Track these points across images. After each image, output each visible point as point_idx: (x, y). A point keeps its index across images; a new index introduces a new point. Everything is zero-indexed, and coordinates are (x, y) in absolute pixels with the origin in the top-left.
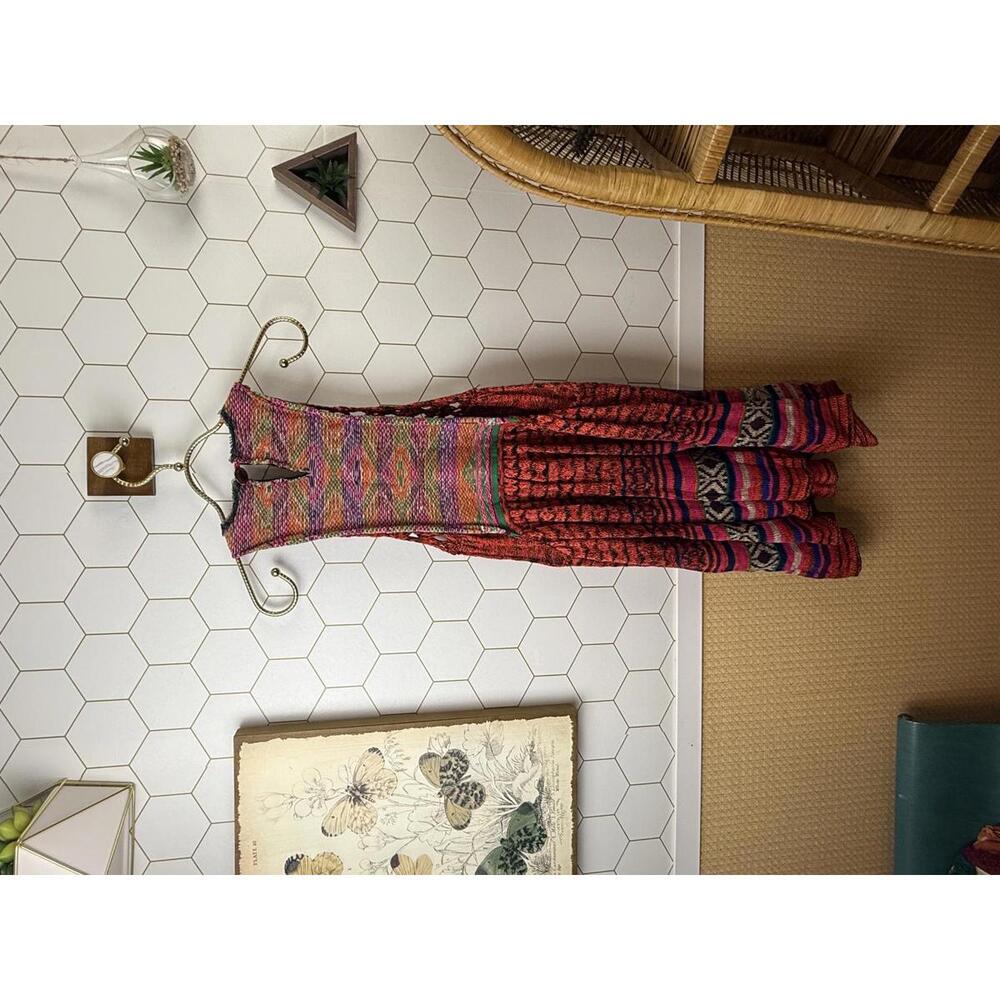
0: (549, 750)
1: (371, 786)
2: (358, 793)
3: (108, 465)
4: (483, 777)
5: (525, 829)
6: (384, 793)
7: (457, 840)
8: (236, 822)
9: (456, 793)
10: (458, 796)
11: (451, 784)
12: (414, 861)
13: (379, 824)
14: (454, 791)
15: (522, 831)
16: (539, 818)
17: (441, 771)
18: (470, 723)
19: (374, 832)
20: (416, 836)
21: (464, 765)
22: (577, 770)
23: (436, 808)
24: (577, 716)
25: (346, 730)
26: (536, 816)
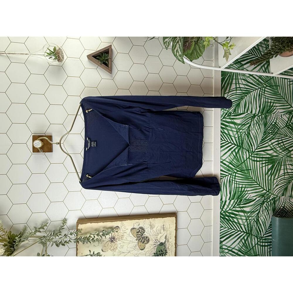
0: (168, 227)
1: (116, 237)
3: (38, 144)
4: (149, 235)
5: (161, 250)
6: (120, 239)
7: (141, 253)
8: (77, 247)
9: (141, 239)
10: (142, 240)
11: (139, 237)
13: (118, 248)
14: (140, 239)
15: (160, 251)
16: (165, 247)
17: (137, 233)
18: (145, 219)
19: (117, 251)
20: (129, 252)
21: (144, 231)
22: (176, 233)
23: (135, 244)
24: (177, 217)
25: (109, 221)
26: (164, 246)
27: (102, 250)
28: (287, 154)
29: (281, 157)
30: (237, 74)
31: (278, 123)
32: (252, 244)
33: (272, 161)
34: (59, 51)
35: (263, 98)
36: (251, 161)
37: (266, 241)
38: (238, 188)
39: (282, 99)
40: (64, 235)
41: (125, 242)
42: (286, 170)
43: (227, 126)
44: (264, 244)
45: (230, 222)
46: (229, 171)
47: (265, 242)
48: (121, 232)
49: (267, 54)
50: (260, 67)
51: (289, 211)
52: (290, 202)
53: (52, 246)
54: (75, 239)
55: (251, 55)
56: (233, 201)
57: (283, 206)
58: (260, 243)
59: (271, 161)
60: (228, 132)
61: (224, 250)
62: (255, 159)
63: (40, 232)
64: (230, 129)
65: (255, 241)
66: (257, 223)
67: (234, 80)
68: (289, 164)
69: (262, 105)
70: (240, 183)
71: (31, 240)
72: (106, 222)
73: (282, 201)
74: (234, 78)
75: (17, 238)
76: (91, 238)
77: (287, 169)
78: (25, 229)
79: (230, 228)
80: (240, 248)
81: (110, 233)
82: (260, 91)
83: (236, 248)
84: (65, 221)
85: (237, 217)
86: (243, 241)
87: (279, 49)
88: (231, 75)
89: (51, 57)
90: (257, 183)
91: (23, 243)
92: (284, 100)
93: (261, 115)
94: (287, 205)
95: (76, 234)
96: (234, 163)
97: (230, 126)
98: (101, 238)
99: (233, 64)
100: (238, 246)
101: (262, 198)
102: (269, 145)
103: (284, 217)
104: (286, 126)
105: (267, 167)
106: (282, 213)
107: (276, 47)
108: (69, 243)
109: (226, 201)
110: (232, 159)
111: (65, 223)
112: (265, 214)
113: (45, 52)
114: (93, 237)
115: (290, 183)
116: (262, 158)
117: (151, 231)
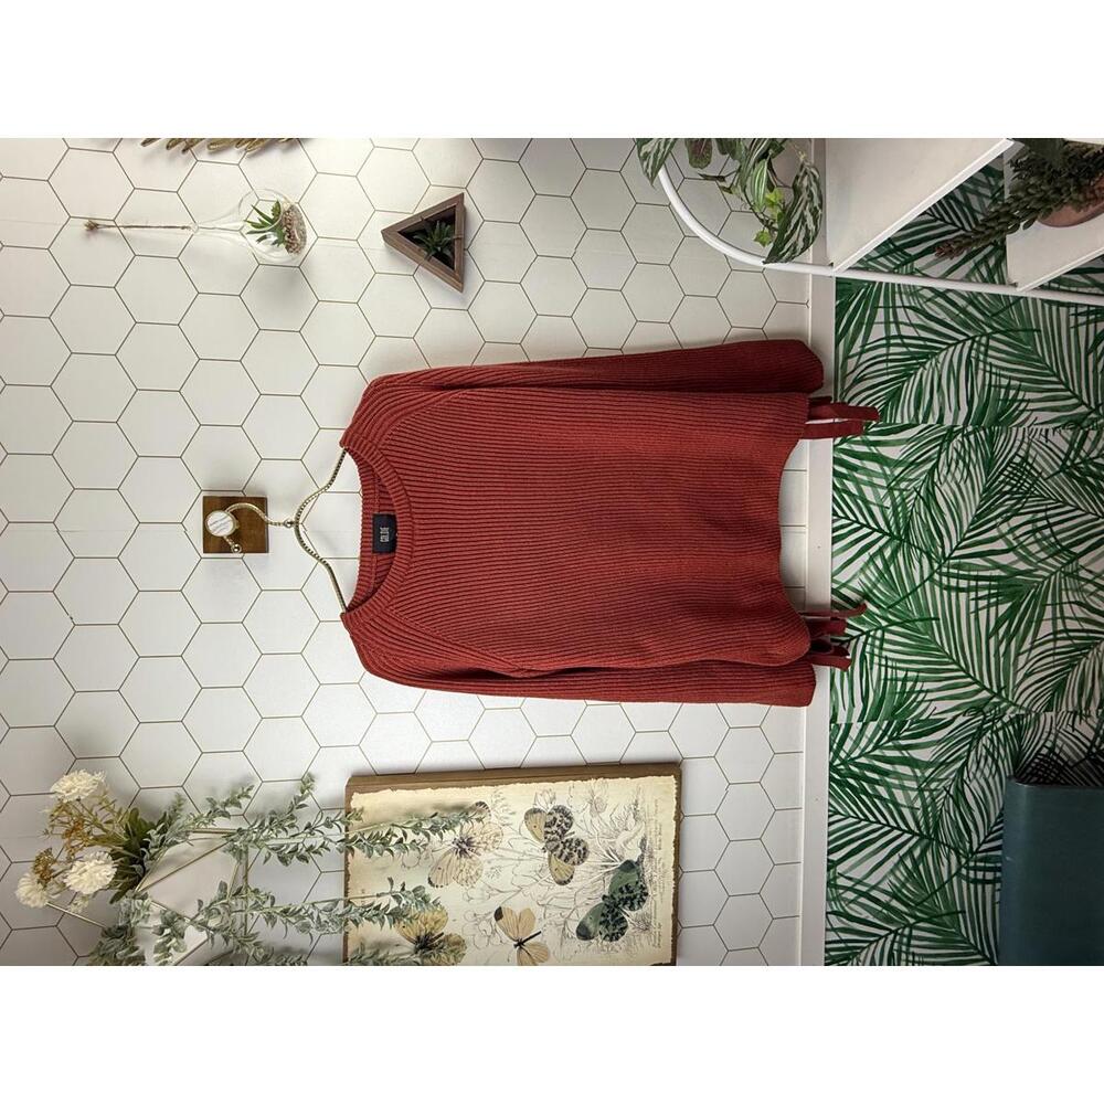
0: (652, 809)
1: (477, 839)
3: (223, 524)
4: (586, 833)
5: (626, 886)
6: (490, 847)
7: (559, 896)
8: (346, 870)
9: (560, 849)
10: (562, 852)
11: (555, 840)
12: (518, 914)
13: (484, 877)
14: (558, 846)
15: (624, 888)
16: (641, 876)
17: (546, 826)
18: (575, 780)
19: (479, 884)
21: (568, 821)
22: (678, 829)
23: (541, 863)
24: (681, 776)
25: (454, 783)
26: (638, 874)
27: (430, 882)
28: (1064, 565)
29: (1045, 578)
30: (891, 290)
31: (1034, 460)
32: (939, 873)
33: (1012, 589)
34: (292, 214)
35: (981, 373)
36: (937, 589)
37: (988, 865)
38: (892, 680)
39: (1048, 376)
40: (306, 828)
41: (506, 856)
42: (1059, 621)
43: (855, 468)
44: (980, 875)
45: (864, 797)
46: (860, 624)
47: (985, 869)
48: (493, 819)
49: (998, 218)
50: (970, 264)
51: (1070, 764)
52: (1076, 733)
53: (265, 861)
54: (342, 841)
55: (939, 222)
56: (873, 725)
57: (1049, 744)
58: (968, 873)
59: (1009, 590)
60: (860, 490)
61: (841, 891)
62: (953, 582)
63: (226, 815)
64: (865, 478)
65: (949, 864)
66: (956, 804)
67: (879, 310)
68: (1070, 603)
69: (979, 397)
70: (898, 665)
71: (197, 842)
72: (441, 787)
73: (1047, 729)
74: (881, 304)
75: (152, 832)
76: (395, 840)
77: (1063, 618)
78: (180, 805)
79: (861, 816)
80: (898, 885)
81: (457, 823)
82: (971, 348)
83: (885, 886)
84: (307, 782)
85: (888, 779)
86: (908, 863)
87: (1039, 200)
88: (870, 294)
89: (265, 237)
90: (960, 666)
91: (170, 852)
92: (1055, 379)
93: (974, 432)
94: (1064, 742)
95: (343, 823)
96: (879, 595)
97: (864, 468)
98: (426, 839)
99: (878, 254)
100: (892, 878)
101: (976, 716)
102: (1002, 536)
103: (1052, 783)
104: (1063, 468)
105: (993, 610)
106: (1047, 768)
107: (1029, 194)
108: (320, 853)
109: (849, 726)
110: (870, 580)
111: (308, 788)
112: (987, 772)
113: (246, 221)
114: (401, 835)
115: (1073, 666)
116: (977, 578)
117: (595, 820)
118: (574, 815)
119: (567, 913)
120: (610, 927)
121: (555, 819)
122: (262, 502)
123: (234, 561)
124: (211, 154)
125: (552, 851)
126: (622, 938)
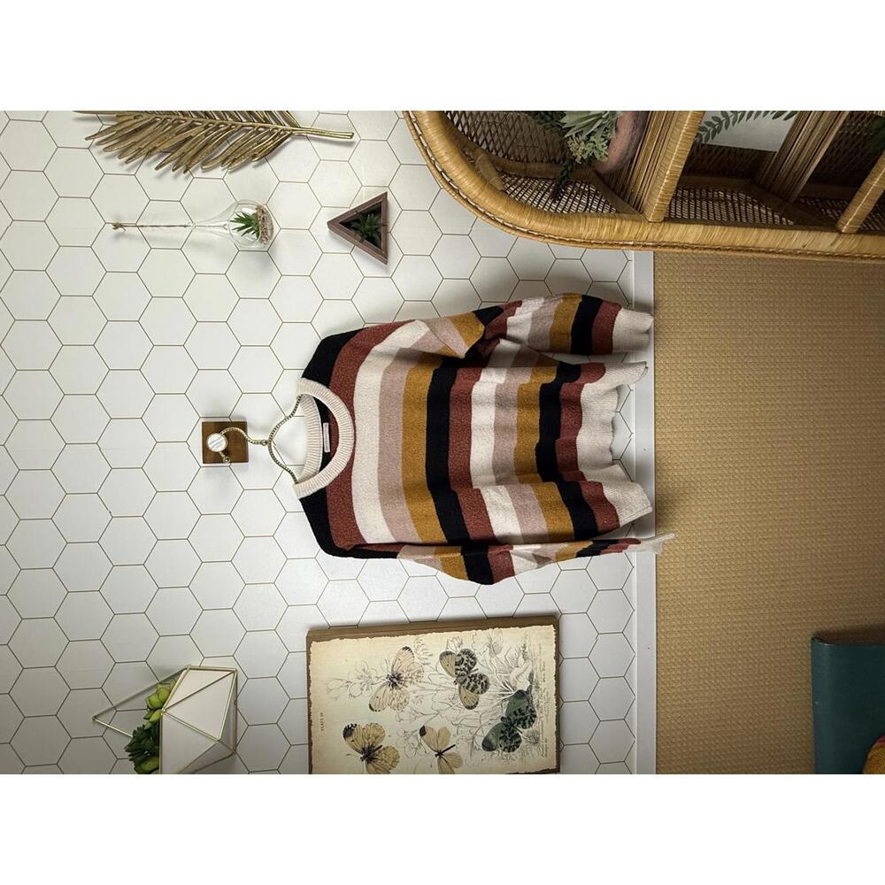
0: (537, 651)
1: (404, 675)
2: (395, 680)
3: (218, 443)
4: (487, 670)
5: (519, 710)
6: (414, 680)
7: (468, 717)
8: (308, 698)
9: (467, 682)
10: (469, 684)
12: (437, 729)
14: (466, 680)
15: (517, 712)
16: (530, 702)
17: (456, 665)
18: (477, 629)
21: (473, 661)
23: (453, 693)
24: (559, 625)
25: (386, 633)
26: (528, 701)
27: (371, 707)
41: (427, 688)
48: (416, 660)
117: (493, 660)
118: (477, 656)
119: (474, 731)
120: (508, 741)
121: (463, 659)
122: (243, 425)
123: (224, 468)
124: (203, 172)
125: (461, 684)
126: (516, 751)
